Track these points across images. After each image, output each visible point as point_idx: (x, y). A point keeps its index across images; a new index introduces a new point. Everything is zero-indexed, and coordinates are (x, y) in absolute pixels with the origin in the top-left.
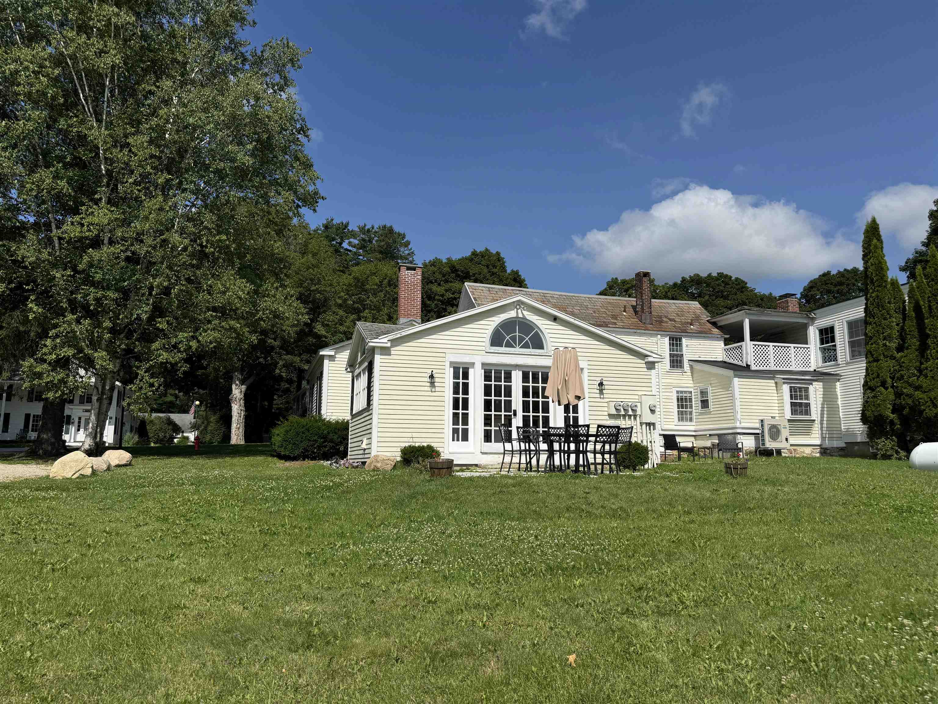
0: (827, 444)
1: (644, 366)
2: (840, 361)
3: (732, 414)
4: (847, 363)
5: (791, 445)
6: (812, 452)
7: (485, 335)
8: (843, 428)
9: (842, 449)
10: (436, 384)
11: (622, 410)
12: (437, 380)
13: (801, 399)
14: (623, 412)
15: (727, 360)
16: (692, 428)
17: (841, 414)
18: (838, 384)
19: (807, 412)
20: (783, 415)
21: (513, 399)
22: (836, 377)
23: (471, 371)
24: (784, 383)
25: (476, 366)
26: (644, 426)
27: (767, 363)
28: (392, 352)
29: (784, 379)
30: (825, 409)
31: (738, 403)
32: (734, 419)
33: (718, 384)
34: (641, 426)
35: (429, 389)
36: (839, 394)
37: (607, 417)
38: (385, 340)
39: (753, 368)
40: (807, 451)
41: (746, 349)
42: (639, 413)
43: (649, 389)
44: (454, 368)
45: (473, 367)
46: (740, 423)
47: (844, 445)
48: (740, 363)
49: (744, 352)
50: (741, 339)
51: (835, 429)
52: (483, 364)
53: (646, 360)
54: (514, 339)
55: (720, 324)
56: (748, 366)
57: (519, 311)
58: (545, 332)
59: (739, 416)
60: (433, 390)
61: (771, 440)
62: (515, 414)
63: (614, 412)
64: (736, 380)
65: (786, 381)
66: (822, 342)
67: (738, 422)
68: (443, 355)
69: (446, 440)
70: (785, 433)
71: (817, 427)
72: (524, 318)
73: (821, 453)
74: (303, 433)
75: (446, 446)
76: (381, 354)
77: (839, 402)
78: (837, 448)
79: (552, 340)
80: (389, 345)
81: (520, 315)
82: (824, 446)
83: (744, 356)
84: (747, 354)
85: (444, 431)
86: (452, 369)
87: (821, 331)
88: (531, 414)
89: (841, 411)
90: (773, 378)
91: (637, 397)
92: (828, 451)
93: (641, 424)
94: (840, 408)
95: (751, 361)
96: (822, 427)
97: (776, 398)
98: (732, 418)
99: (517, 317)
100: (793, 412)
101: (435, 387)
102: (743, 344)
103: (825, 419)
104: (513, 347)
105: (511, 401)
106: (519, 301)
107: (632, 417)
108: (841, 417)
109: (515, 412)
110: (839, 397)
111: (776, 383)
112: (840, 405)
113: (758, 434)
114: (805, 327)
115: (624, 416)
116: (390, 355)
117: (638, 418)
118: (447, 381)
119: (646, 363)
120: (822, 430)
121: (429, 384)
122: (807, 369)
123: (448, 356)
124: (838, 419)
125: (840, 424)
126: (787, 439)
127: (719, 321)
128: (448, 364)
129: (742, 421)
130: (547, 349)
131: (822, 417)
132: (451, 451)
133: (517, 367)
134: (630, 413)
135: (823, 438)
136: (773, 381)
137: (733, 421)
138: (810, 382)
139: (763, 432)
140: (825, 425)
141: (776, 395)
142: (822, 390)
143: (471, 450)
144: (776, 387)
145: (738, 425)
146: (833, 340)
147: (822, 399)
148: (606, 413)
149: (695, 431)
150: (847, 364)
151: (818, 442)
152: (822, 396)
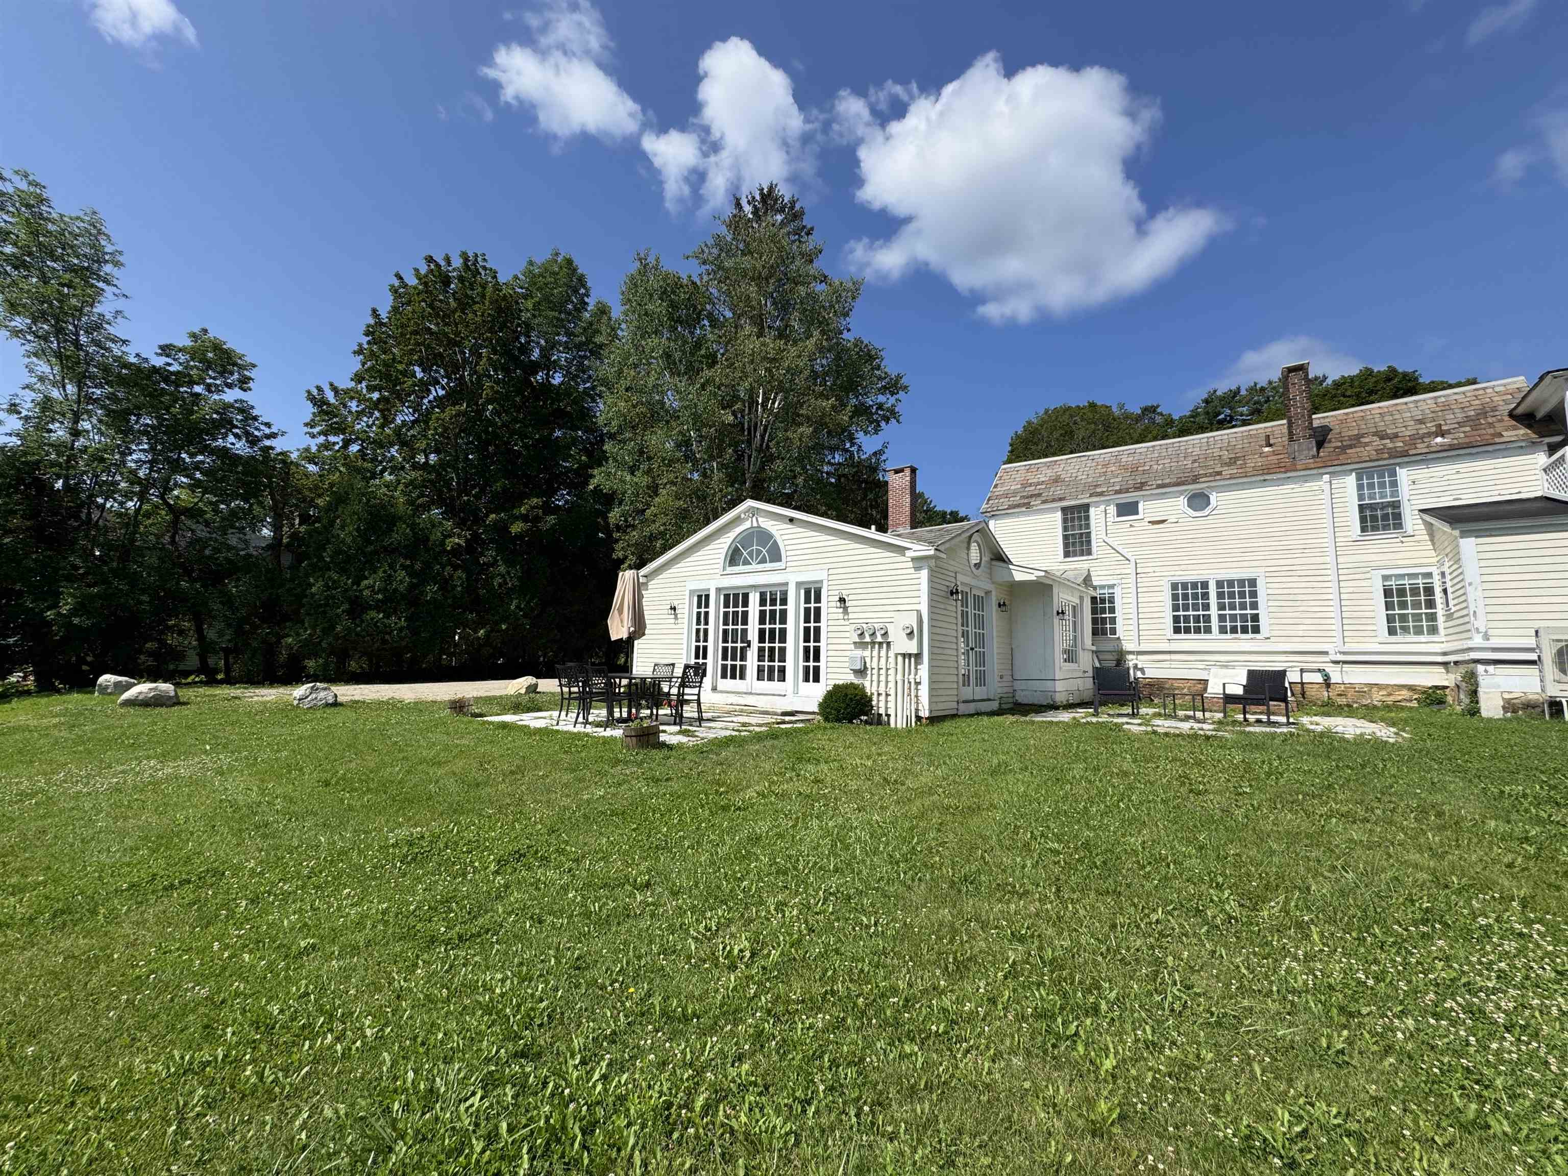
1: (910, 564)
7: (720, 556)
11: (867, 635)
14: (867, 639)
16: (1438, 648)
21: (749, 627)
26: (900, 658)
34: (897, 658)
37: (852, 647)
42: (891, 638)
44: (698, 596)
45: (713, 594)
46: (1487, 638)
52: (722, 589)
54: (751, 554)
58: (783, 538)
62: (749, 646)
79: (788, 548)
81: (756, 524)
86: (695, 598)
88: (767, 645)
91: (893, 615)
93: (897, 655)
99: (752, 527)
101: (677, 618)
104: (750, 564)
105: (747, 629)
107: (884, 646)
109: (750, 642)
115: (872, 644)
117: (891, 647)
128: (691, 592)
129: (1490, 632)
130: (786, 561)
133: (754, 587)
134: (879, 638)
148: (849, 641)
149: (1445, 654)
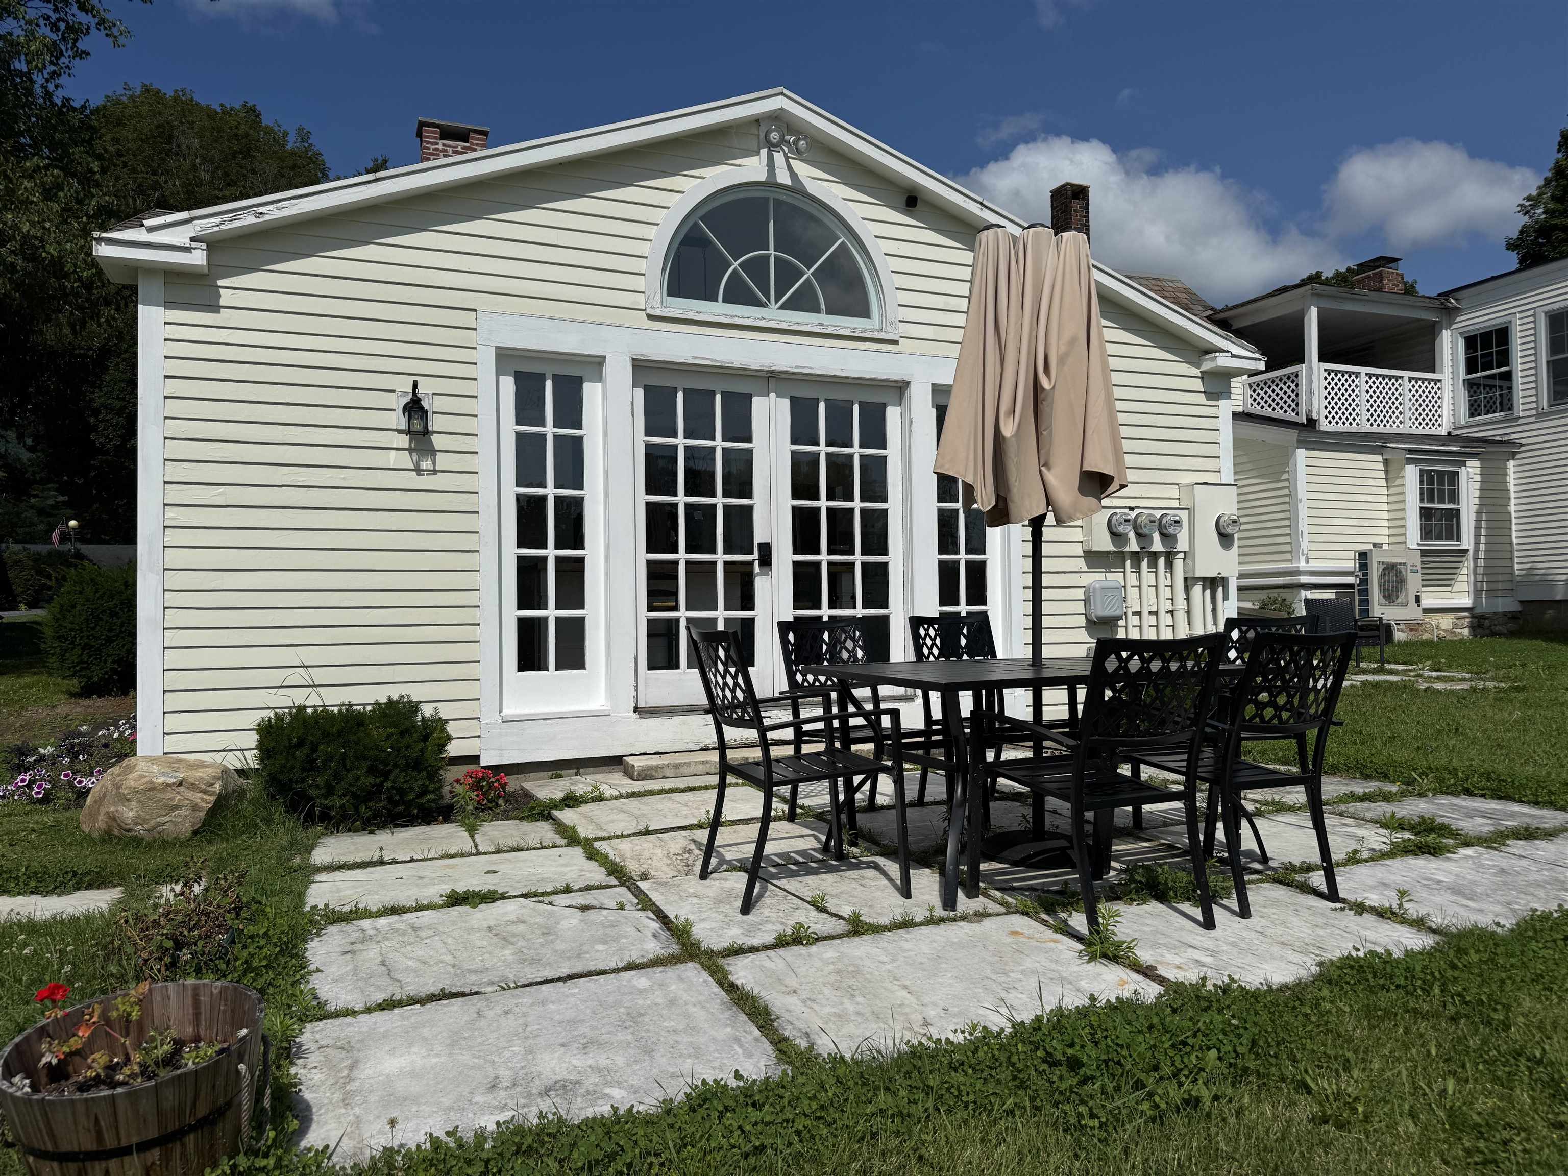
0: (1485, 606)
1: (1198, 385)
2: (1520, 408)
3: (1288, 539)
4: (1538, 415)
5: (1426, 611)
6: (1455, 626)
7: (643, 248)
8: (1516, 566)
9: (1513, 617)
10: (438, 441)
11: (1132, 536)
12: (436, 423)
13: (1441, 501)
14: (1133, 545)
15: (1256, 410)
17: (1514, 535)
18: (1511, 464)
19: (1453, 532)
20: (1401, 539)
21: (758, 501)
22: (1510, 449)
23: (591, 393)
24: (1409, 461)
25: (609, 369)
26: (1197, 590)
27: (1352, 415)
28: (226, 297)
29: (1410, 451)
30: (1484, 524)
31: (1303, 512)
32: (1293, 551)
33: (1249, 466)
34: (1187, 589)
35: (406, 460)
36: (1512, 488)
37: (1081, 564)
38: (180, 236)
39: (1324, 426)
40: (1446, 622)
41: (1310, 381)
42: (1182, 544)
43: (1211, 464)
44: (519, 377)
45: (599, 377)
46: (1307, 562)
47: (1516, 608)
48: (1291, 416)
49: (1304, 388)
50: (1299, 357)
51: (1500, 570)
52: (640, 367)
53: (1207, 365)
54: (757, 268)
55: (1236, 325)
56: (1312, 423)
57: (779, 158)
58: (877, 248)
59: (1304, 545)
60: (426, 465)
61: (1383, 601)
62: (766, 560)
63: (1104, 543)
64: (1301, 453)
65: (1415, 456)
66: (1471, 367)
67: (1303, 559)
68: (467, 319)
69: (487, 670)
70: (1414, 581)
71: (1467, 565)
72: (797, 189)
73: (1472, 627)
74: (113, 614)
75: (487, 689)
76: (168, 304)
77: (1512, 508)
78: (1505, 614)
79: (900, 281)
80: (198, 258)
81: (783, 178)
82: (1478, 611)
83: (1304, 397)
84: (1311, 392)
85: (476, 633)
86: (508, 384)
87: (1471, 342)
88: (824, 558)
89: (1514, 527)
90: (1373, 450)
91: (1174, 492)
92: (1487, 623)
93: (1189, 583)
94: (1514, 521)
95: (1319, 409)
96: (1476, 567)
97: (1385, 499)
98: (1288, 547)
99: (771, 184)
100: (1426, 533)
101: (432, 452)
102: (1303, 368)
103: (1482, 547)
104: (756, 302)
105: (750, 508)
106: (777, 118)
107: (1162, 561)
108: (1515, 541)
109: (766, 550)
110: (1513, 495)
111: (1386, 462)
112: (1513, 515)
113: (1351, 586)
114: (1430, 332)
115: (1136, 557)
116: (214, 307)
117: (1178, 564)
118: (485, 425)
119: (1204, 376)
120: (1475, 574)
121: (403, 441)
122: (1433, 432)
123: (484, 322)
124: (1508, 547)
125: (1512, 559)
126: (1418, 599)
127: (1235, 317)
128: (487, 360)
129: (1311, 554)
130: (883, 315)
131: (1477, 543)
132: (509, 711)
133: (771, 379)
134: (1157, 545)
135: (1477, 593)
136: (1379, 458)
137: (1288, 556)
138: (1460, 459)
139: (1364, 581)
140: (1481, 563)
141: (1385, 491)
142: (1478, 478)
143: (598, 702)
144: (1386, 471)
145: (1302, 565)
146: (1504, 358)
147: (1477, 501)
148: (1078, 550)
150: (1541, 415)
151: (1466, 601)
152: (1477, 493)
